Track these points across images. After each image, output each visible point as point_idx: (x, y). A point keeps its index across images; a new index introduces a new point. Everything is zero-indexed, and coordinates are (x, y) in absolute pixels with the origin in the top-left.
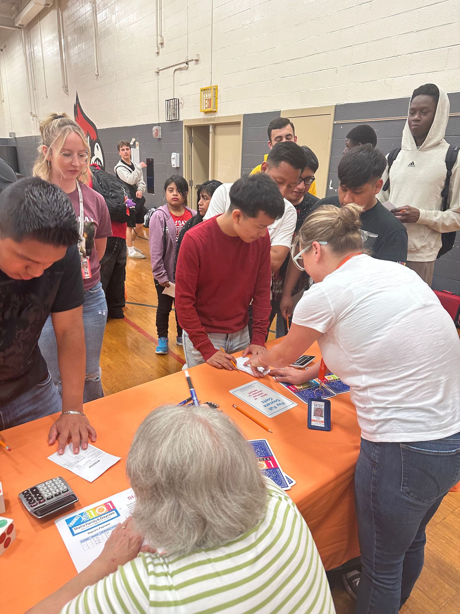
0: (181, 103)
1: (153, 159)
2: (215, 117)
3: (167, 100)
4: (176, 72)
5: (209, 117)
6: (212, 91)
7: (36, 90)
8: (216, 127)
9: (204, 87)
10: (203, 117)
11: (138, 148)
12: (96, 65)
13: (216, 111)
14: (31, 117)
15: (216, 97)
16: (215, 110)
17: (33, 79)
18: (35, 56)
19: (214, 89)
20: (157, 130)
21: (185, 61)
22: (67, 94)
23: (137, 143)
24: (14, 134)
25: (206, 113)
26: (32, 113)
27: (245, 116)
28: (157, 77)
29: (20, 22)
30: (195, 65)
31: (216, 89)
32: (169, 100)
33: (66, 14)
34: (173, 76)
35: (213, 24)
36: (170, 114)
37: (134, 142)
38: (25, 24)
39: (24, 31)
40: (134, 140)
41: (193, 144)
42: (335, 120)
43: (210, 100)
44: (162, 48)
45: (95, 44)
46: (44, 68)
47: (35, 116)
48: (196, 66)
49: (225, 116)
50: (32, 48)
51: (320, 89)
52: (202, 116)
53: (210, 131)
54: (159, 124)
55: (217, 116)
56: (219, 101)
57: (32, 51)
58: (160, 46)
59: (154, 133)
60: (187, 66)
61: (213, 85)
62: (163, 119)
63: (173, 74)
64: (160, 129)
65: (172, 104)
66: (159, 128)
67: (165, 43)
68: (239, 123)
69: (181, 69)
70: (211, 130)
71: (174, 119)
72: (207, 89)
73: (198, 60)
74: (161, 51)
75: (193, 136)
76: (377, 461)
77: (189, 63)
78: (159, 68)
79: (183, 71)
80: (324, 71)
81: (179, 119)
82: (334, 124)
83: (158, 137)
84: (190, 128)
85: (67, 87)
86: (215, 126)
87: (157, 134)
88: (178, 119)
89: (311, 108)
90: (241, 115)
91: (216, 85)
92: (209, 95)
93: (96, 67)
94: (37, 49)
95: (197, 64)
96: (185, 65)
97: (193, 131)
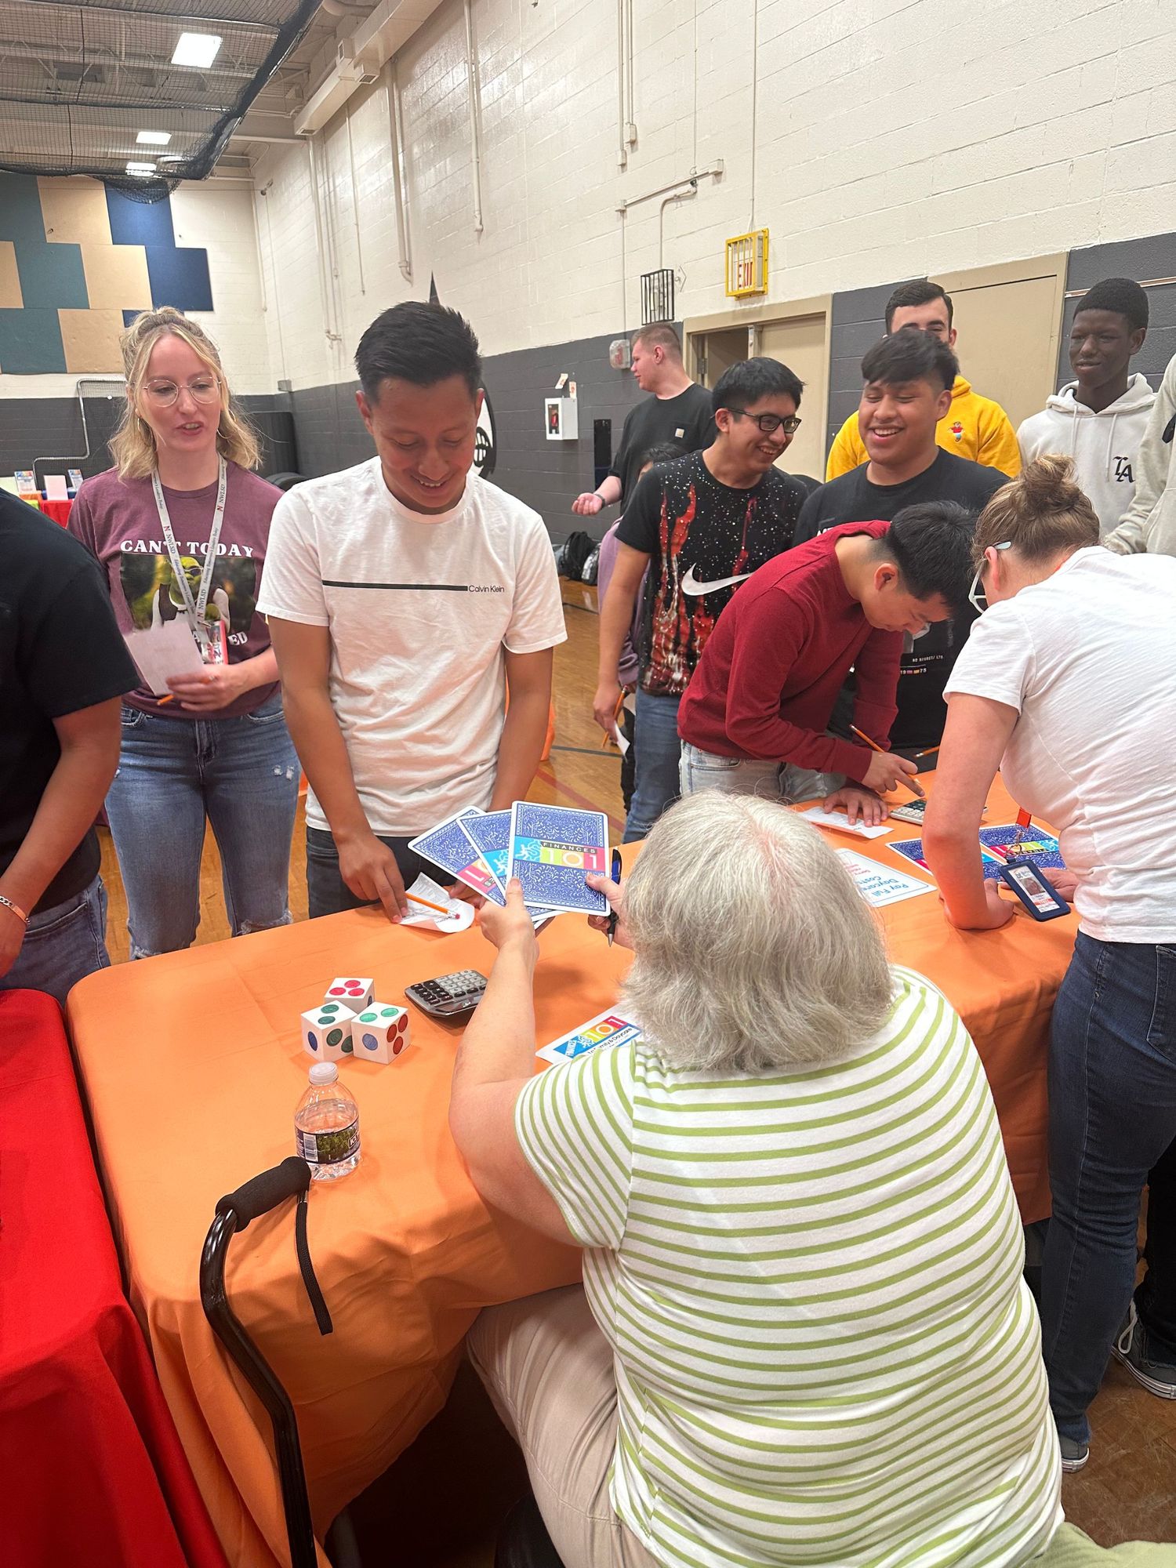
0: (679, 280)
1: (609, 421)
2: (761, 307)
3: (645, 276)
4: (667, 207)
5: (747, 307)
6: (756, 243)
7: (340, 278)
8: (765, 329)
9: (735, 235)
10: (733, 309)
11: (573, 395)
12: (477, 208)
13: (763, 292)
14: (328, 341)
15: (763, 258)
16: (761, 289)
17: (332, 252)
18: (338, 200)
19: (760, 239)
20: (620, 350)
21: (690, 177)
22: (408, 280)
23: (572, 385)
24: (288, 383)
25: (739, 297)
26: (329, 332)
27: (837, 297)
28: (620, 223)
29: (305, 126)
30: (714, 184)
31: (763, 239)
32: (649, 275)
33: (408, 95)
34: (659, 217)
35: (758, 83)
36: (652, 308)
37: (566, 384)
38: (316, 126)
39: (314, 144)
40: (564, 377)
41: (706, 376)
42: (1067, 288)
43: (748, 267)
44: (632, 152)
45: (474, 160)
46: (357, 225)
47: (335, 338)
48: (720, 186)
49: (786, 300)
50: (331, 180)
51: (1029, 214)
52: (730, 305)
53: (750, 341)
54: (625, 333)
55: (766, 303)
56: (771, 266)
57: (332, 188)
58: (627, 147)
59: (612, 357)
60: (693, 190)
61: (758, 229)
62: (635, 323)
63: (659, 213)
64: (628, 344)
65: (656, 284)
66: (624, 343)
67: (640, 139)
68: (821, 316)
69: (678, 198)
70: (751, 338)
71: (662, 318)
72: (741, 241)
73: (721, 173)
74: (630, 159)
75: (706, 356)
76: (1104, 976)
77: (699, 182)
78: (625, 201)
79: (683, 203)
80: (1037, 169)
81: (673, 319)
82: (1066, 300)
83: (623, 366)
84: (699, 338)
85: (409, 264)
86: (761, 327)
87: (619, 358)
88: (670, 318)
89: (1007, 264)
90: (825, 296)
91: (763, 228)
92: (749, 254)
93: (477, 213)
94: (343, 181)
95: (719, 182)
96: (689, 186)
97: (706, 344)
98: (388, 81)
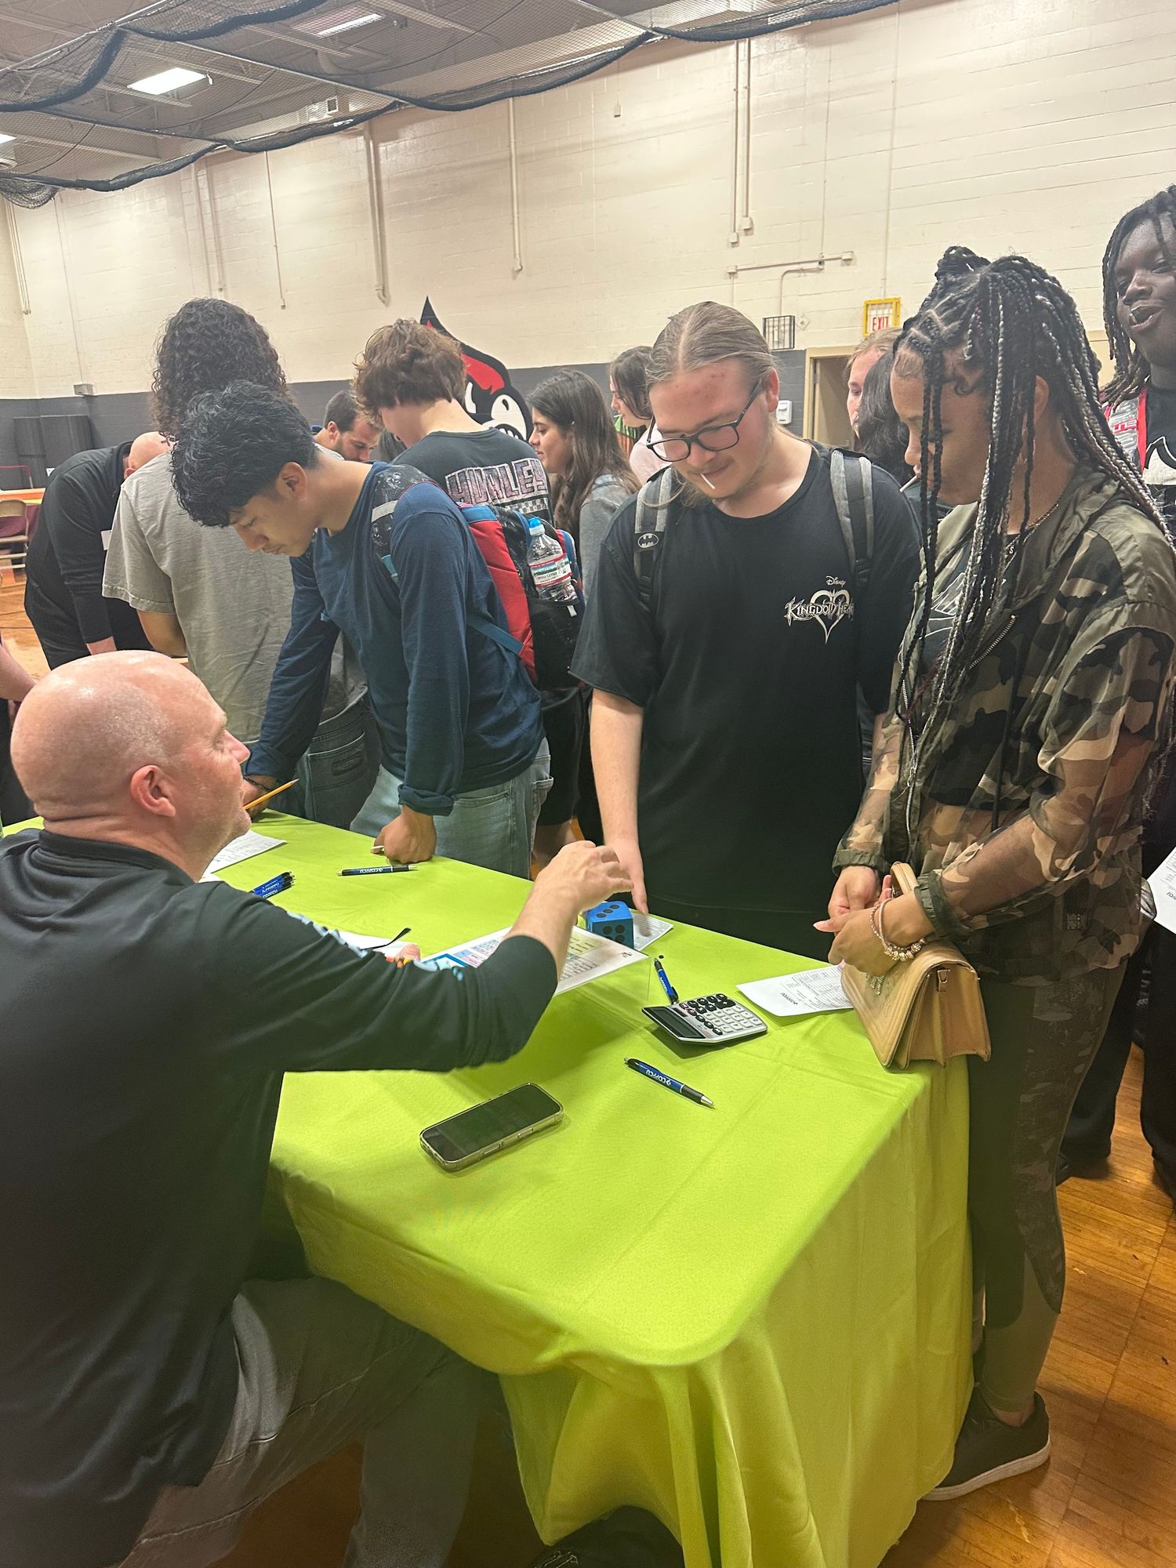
0: (800, 323)
3: (766, 319)
4: (788, 275)
6: (894, 305)
21: (817, 258)
22: (384, 302)
24: (89, 387)
28: (730, 280)
30: (842, 265)
31: (897, 304)
34: (778, 281)
35: (892, 212)
36: (776, 339)
41: (818, 386)
44: (747, 236)
48: (846, 267)
58: (743, 232)
60: (821, 267)
61: (889, 297)
63: (778, 278)
65: (776, 325)
67: (756, 228)
69: (802, 270)
71: (781, 347)
72: (880, 303)
73: (852, 260)
74: (742, 239)
77: (826, 263)
78: (736, 267)
79: (806, 274)
81: (798, 348)
84: (815, 361)
85: (383, 288)
88: (792, 347)
91: (896, 297)
95: (849, 265)
96: (816, 265)
97: (818, 365)
98: (366, 133)
